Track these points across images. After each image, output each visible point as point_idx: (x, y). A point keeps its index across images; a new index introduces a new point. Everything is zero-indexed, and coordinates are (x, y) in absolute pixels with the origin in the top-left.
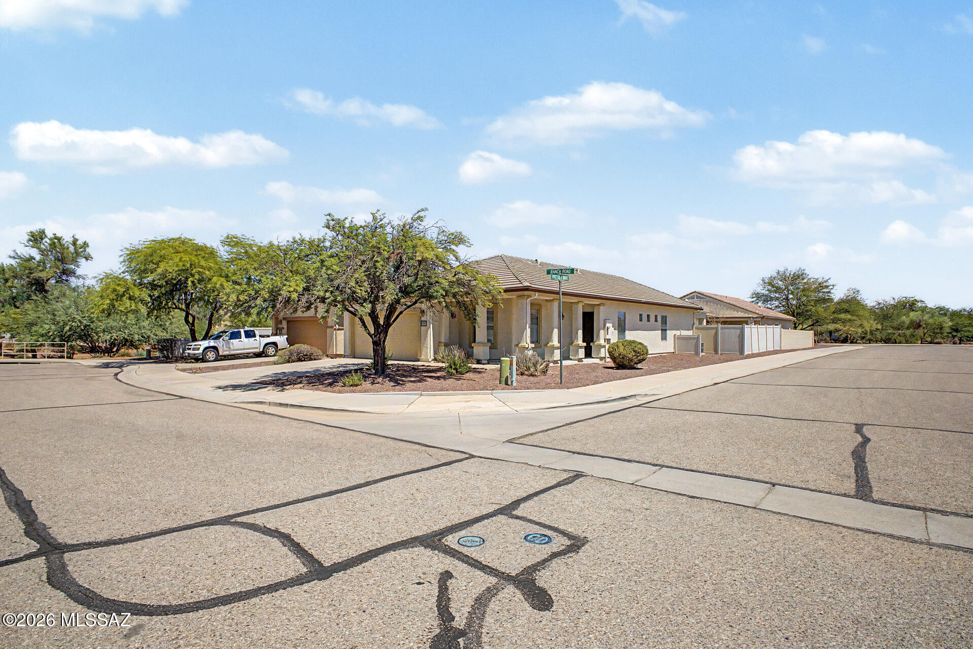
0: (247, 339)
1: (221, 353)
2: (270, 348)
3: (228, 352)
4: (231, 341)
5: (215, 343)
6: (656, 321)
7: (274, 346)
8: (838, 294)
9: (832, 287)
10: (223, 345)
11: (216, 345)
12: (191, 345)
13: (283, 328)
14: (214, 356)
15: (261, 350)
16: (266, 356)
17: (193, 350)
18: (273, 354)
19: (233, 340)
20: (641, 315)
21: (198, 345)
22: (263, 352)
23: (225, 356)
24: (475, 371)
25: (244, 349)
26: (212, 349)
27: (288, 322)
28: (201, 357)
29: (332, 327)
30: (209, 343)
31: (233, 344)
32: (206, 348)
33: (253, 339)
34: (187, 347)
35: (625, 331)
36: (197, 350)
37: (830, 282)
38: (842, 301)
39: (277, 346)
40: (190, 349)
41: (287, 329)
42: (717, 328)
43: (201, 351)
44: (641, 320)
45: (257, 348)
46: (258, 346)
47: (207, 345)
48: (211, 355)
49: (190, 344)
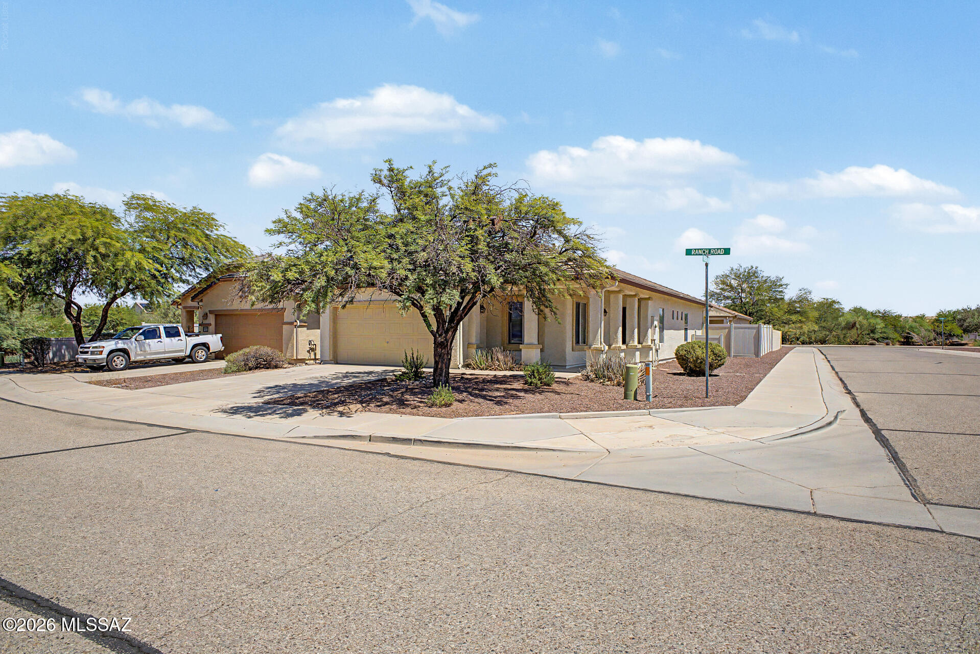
0: (168, 339)
1: (133, 359)
2: (200, 351)
3: (142, 357)
4: (147, 341)
5: (124, 344)
6: (682, 319)
7: (204, 348)
8: (790, 294)
9: (785, 287)
10: (136, 347)
11: (125, 347)
12: (89, 348)
13: (210, 325)
14: (124, 363)
15: (188, 353)
16: (193, 362)
17: (91, 354)
18: (204, 358)
19: (150, 341)
20: (673, 311)
21: (100, 347)
22: (190, 356)
23: (136, 362)
24: (561, 382)
25: (165, 352)
26: (122, 353)
27: (216, 315)
28: (105, 364)
29: (291, 323)
30: (116, 344)
31: (149, 345)
32: (111, 352)
33: (177, 338)
34: (80, 350)
35: (663, 331)
36: (100, 355)
37: (784, 281)
38: (792, 303)
39: (208, 348)
40: (87, 352)
41: (216, 325)
42: (730, 328)
43: (104, 355)
44: (673, 319)
45: (181, 351)
46: (184, 348)
47: (114, 347)
48: (120, 361)
49: (88, 346)
